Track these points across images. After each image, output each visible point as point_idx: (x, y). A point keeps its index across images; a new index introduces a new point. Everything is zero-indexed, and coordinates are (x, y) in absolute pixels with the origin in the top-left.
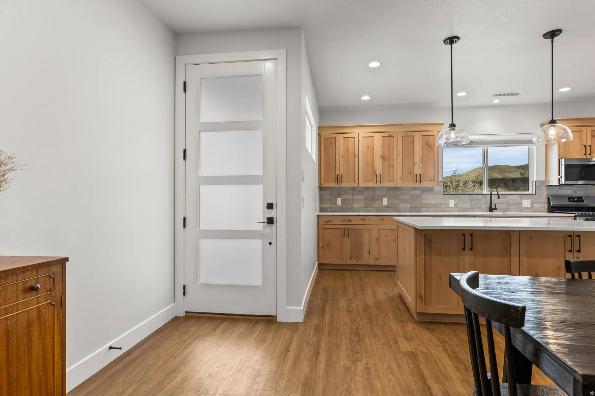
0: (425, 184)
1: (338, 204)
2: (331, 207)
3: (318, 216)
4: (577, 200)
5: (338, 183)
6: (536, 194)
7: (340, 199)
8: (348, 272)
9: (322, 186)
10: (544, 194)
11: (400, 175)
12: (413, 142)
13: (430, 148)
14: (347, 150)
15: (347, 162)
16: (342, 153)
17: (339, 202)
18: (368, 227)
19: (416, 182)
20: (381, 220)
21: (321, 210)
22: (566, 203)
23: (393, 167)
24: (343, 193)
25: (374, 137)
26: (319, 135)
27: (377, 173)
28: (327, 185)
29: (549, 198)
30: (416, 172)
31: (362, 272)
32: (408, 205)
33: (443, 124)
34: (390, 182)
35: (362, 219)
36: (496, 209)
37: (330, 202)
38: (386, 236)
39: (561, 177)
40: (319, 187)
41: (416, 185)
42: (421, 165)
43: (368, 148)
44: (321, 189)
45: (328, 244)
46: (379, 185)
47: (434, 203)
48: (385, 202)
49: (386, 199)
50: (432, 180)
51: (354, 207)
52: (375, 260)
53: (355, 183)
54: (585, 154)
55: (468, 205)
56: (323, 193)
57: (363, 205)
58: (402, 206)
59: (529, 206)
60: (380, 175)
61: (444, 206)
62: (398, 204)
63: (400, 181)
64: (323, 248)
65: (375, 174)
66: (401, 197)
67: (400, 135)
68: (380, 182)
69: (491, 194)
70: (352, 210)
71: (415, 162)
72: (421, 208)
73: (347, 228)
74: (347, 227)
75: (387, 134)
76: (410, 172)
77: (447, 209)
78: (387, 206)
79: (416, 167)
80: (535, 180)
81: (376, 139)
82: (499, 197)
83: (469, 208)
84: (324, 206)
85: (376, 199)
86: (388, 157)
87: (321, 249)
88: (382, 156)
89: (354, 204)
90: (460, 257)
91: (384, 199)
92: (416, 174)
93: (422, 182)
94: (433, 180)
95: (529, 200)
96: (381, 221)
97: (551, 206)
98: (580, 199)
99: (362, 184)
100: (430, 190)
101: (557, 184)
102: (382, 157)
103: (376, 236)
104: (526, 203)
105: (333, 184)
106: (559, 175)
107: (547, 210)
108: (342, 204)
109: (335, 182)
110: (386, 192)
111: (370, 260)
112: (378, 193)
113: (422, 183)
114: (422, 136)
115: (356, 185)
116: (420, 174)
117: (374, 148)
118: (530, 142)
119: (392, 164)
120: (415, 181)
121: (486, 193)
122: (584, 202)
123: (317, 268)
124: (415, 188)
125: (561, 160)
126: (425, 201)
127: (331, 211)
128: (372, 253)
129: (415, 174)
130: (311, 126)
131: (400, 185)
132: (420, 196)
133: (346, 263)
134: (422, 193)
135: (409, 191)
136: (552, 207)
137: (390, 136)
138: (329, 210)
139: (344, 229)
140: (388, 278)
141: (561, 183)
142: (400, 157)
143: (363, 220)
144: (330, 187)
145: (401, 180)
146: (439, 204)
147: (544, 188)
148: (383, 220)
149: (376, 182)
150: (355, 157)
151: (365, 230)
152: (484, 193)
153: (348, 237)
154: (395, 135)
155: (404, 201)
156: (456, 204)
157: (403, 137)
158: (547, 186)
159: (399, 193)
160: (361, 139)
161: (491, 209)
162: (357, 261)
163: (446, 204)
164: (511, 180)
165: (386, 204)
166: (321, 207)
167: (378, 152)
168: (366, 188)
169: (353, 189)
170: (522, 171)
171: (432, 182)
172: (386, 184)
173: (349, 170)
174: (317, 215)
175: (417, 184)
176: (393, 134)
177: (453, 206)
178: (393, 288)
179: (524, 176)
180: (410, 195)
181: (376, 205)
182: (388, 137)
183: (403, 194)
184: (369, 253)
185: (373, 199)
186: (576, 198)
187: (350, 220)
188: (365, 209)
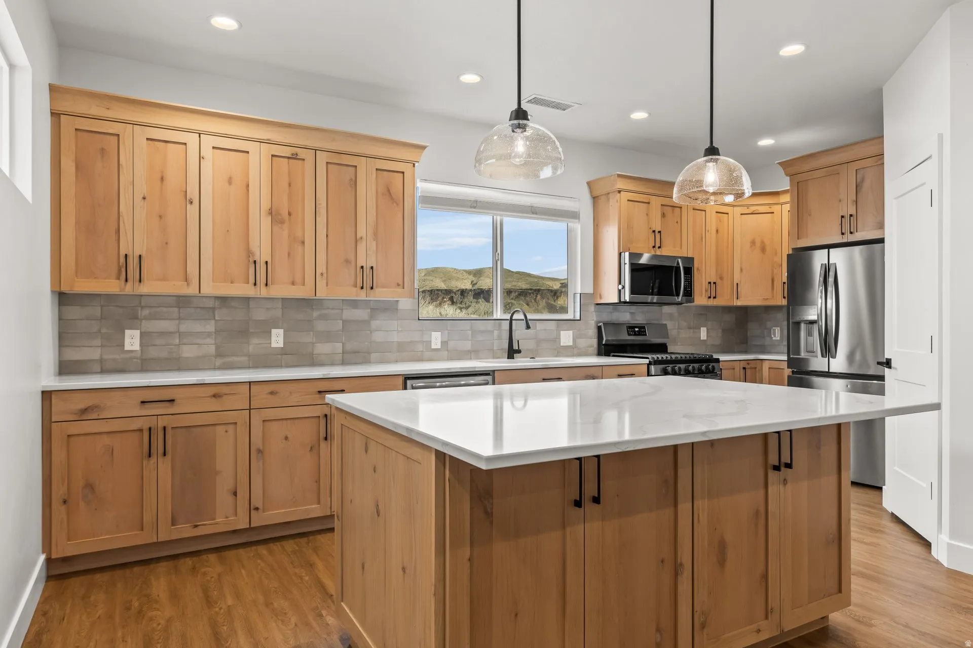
0: (382, 294)
1: (127, 347)
2: (105, 357)
3: (47, 395)
4: (637, 331)
5: (126, 280)
6: (580, 320)
7: (137, 333)
8: (162, 567)
9: (64, 289)
10: (592, 320)
11: (321, 268)
12: (354, 183)
13: (395, 204)
14: (162, 179)
15: (160, 217)
16: (141, 188)
17: (132, 340)
18: (231, 417)
19: (362, 288)
20: (272, 393)
21: (65, 368)
22: (625, 337)
23: (303, 243)
24: (146, 312)
25: (248, 152)
26: (55, 115)
27: (257, 258)
28: (83, 286)
29: (599, 328)
30: (361, 262)
31: (212, 557)
32: (339, 347)
33: (423, 148)
34: (293, 284)
35: (212, 393)
36: (519, 351)
37: (98, 342)
38: (286, 438)
39: (624, 287)
40: (53, 292)
41: (362, 296)
42: (374, 243)
43: (230, 181)
44: (63, 298)
45: (90, 486)
46: (263, 292)
47: (399, 340)
48: (277, 339)
49: (281, 331)
50: (398, 285)
51: (185, 355)
52: (253, 512)
53: (188, 285)
54: (654, 247)
55: (468, 345)
56: (73, 312)
57: (212, 349)
58: (322, 348)
59: (571, 344)
60: (267, 262)
61: (420, 347)
62: (314, 343)
63: (321, 283)
64: (65, 502)
65: (251, 260)
66: (321, 326)
67: (322, 158)
68: (267, 285)
69: (511, 320)
70: (178, 365)
71: (358, 237)
72: (369, 353)
73: (161, 425)
74: (162, 422)
75: (287, 151)
76: (347, 261)
77: (427, 354)
78: (283, 352)
79: (361, 248)
80: (579, 291)
81: (253, 158)
82: (528, 327)
83: (470, 352)
84: (73, 355)
85: (251, 330)
86: (290, 214)
87: (59, 511)
88: (271, 209)
89: (185, 348)
90: (568, 530)
91: (274, 331)
92: (362, 267)
93: (377, 287)
94: (401, 283)
95: (571, 332)
96: (270, 396)
97: (604, 343)
98: (640, 330)
99: (209, 288)
100: (390, 308)
101: (616, 300)
102: (270, 212)
103: (257, 441)
104: (566, 337)
105: (112, 286)
106: (620, 284)
107: (596, 352)
108: (142, 350)
109: (118, 278)
110: (279, 313)
111: (236, 515)
112: (259, 314)
113: (377, 290)
114: (377, 169)
115: (192, 290)
116: (372, 268)
117: (248, 186)
118: (573, 215)
119: (299, 234)
120: (359, 284)
121: (499, 317)
122: (646, 335)
123: (44, 574)
124: (354, 304)
125: (623, 254)
126: (378, 337)
127: (104, 371)
128: (243, 493)
129: (359, 265)
130: (12, 67)
131: (320, 295)
132: (367, 323)
133: (155, 540)
134: (372, 317)
135: (340, 311)
136: (605, 345)
137: (294, 157)
138: (97, 368)
139: (150, 429)
140: (297, 570)
141: (622, 300)
142: (322, 220)
143: (214, 396)
144: (100, 295)
145: (325, 282)
146: (411, 342)
147: (592, 308)
148: (277, 393)
149: (255, 284)
150: (189, 206)
151: (218, 428)
152: (495, 317)
153: (165, 454)
154: (308, 155)
155: (328, 337)
156: (445, 342)
157: (329, 165)
158: (597, 304)
159: (315, 314)
160: (207, 152)
161: (512, 353)
162: (196, 526)
163: (424, 342)
164: (459, 292)
165: (281, 345)
166: (61, 359)
167: (260, 199)
168: (224, 300)
169: (182, 301)
170: (474, 279)
171: (400, 290)
172: (281, 290)
173: (167, 243)
174: (43, 392)
175: (363, 292)
176: (302, 153)
177: (439, 347)
178: (321, 616)
179: (476, 287)
180: (344, 322)
181: (251, 348)
182: (289, 158)
183: (323, 317)
184: (235, 494)
185: (243, 332)
186: (636, 327)
187: (172, 401)
188: (219, 362)
